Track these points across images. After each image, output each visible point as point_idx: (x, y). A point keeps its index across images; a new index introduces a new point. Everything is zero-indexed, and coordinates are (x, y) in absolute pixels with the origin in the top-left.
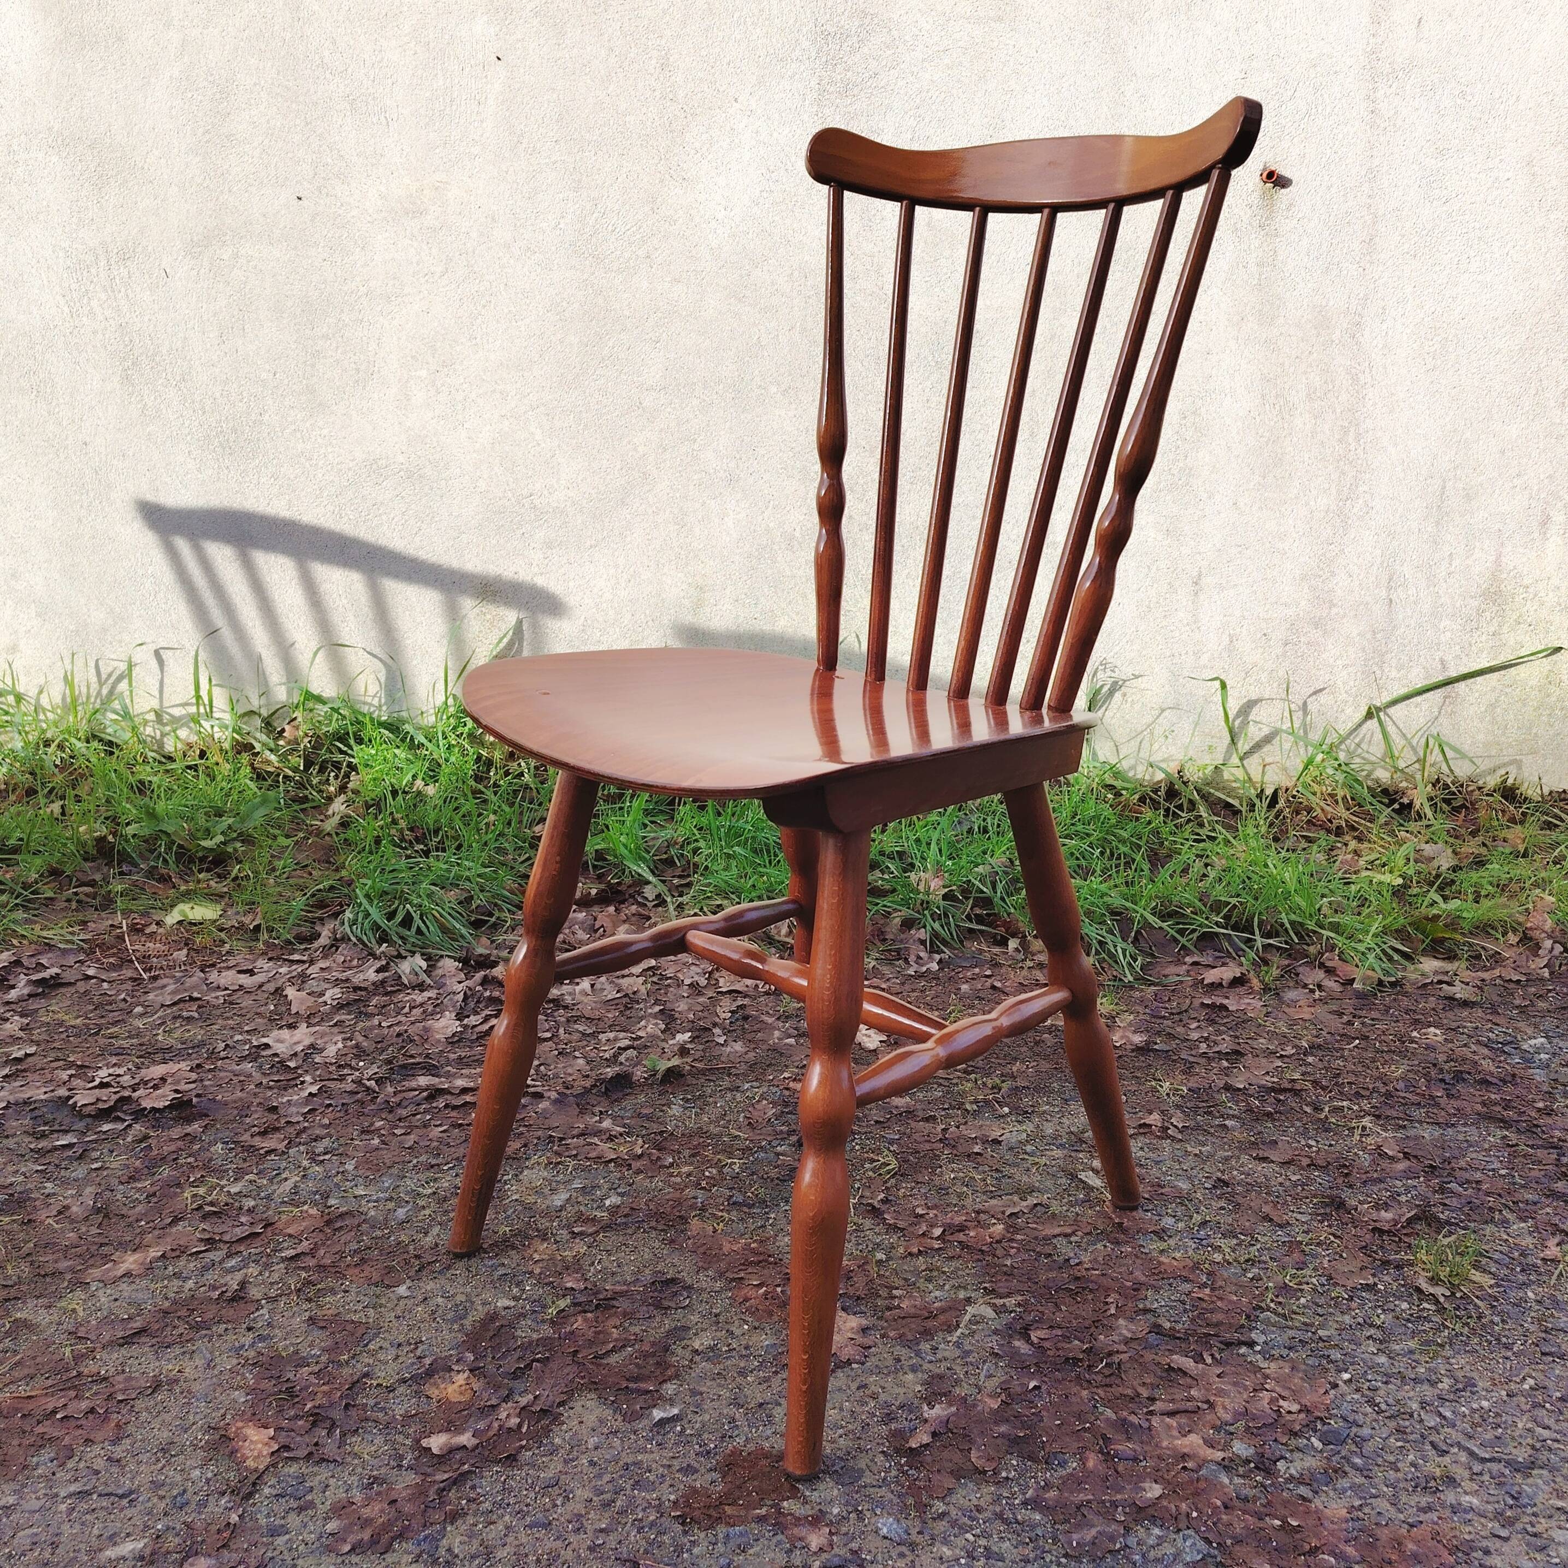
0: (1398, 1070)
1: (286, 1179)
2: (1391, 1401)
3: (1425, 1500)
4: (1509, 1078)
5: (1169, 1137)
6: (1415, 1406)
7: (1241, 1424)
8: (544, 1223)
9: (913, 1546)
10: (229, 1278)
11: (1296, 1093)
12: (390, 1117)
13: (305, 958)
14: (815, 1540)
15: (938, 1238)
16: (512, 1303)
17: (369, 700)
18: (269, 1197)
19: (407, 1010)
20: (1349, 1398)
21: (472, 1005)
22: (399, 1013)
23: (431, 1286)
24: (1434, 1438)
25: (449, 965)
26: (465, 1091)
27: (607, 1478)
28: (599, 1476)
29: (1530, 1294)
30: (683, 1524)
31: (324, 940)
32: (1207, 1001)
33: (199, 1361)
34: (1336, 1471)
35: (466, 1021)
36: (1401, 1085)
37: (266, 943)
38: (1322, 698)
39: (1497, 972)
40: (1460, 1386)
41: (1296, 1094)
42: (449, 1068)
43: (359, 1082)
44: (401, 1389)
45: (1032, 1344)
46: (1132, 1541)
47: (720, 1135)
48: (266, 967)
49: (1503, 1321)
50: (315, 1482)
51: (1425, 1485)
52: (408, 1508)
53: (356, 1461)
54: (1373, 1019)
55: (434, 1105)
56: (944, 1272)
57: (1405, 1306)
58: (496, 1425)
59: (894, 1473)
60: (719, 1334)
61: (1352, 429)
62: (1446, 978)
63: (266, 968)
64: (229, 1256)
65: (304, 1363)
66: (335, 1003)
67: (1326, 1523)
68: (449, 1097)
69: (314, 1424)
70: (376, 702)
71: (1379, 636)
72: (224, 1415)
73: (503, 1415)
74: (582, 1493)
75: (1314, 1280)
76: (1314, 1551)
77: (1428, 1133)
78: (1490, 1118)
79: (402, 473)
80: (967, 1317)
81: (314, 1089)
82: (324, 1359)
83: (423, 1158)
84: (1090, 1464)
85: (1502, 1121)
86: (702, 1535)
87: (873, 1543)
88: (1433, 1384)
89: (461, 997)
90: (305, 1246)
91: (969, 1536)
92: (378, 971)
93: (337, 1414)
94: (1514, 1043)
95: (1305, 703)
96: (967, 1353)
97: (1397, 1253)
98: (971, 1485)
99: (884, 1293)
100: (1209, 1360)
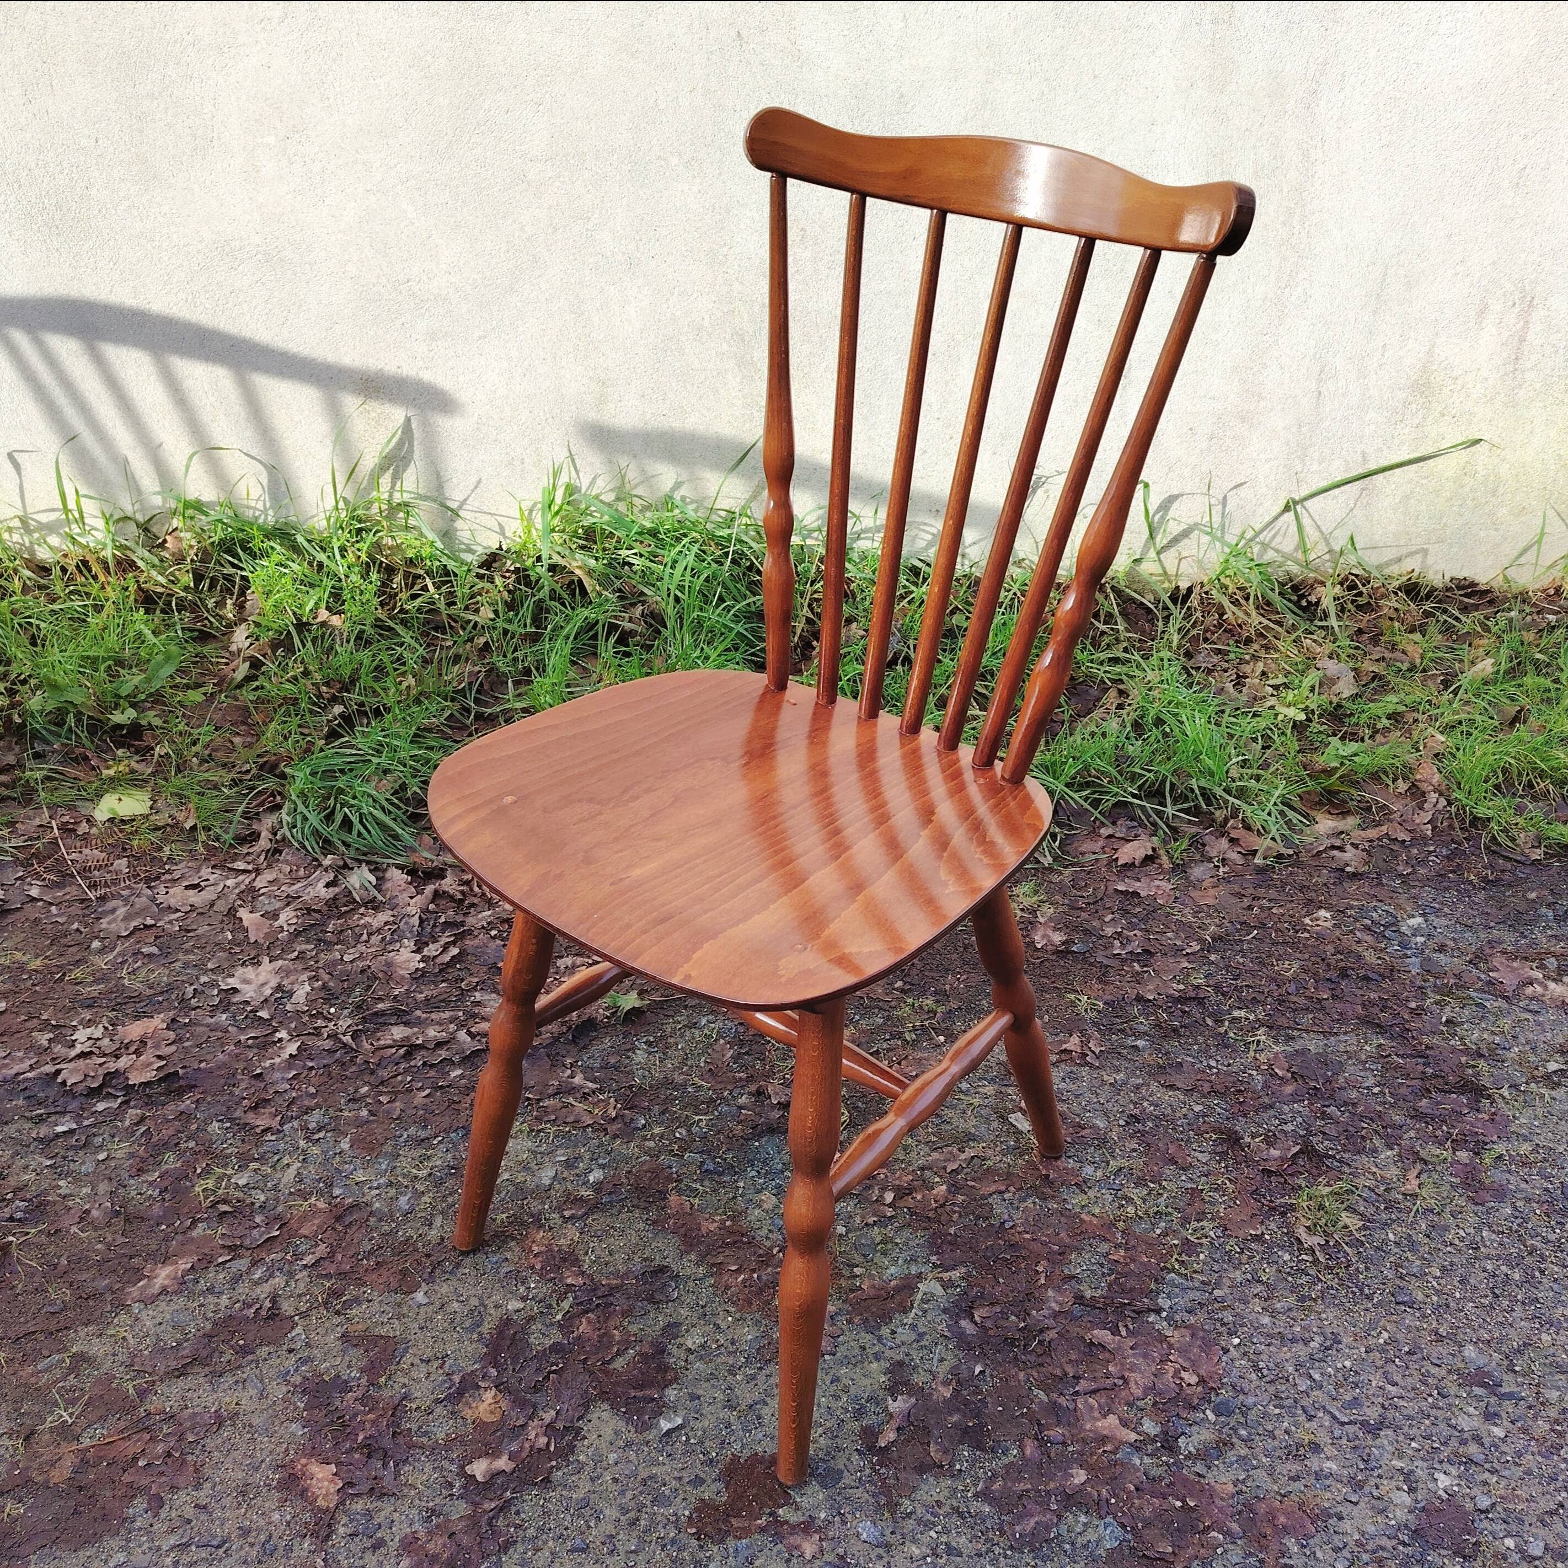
0: (1290, 968)
1: (288, 1165)
2: (1271, 1365)
3: (1295, 1467)
4: (1387, 973)
5: (1087, 1064)
6: (1291, 1369)
7: (1149, 1400)
8: (535, 1206)
9: (888, 1546)
10: (258, 1291)
11: (1200, 1001)
12: (372, 1079)
13: (250, 867)
14: (809, 1549)
15: (890, 1206)
16: (521, 1305)
17: (253, 504)
18: (275, 1188)
19: (365, 937)
20: (1237, 1364)
21: (428, 929)
22: (358, 942)
23: (445, 1289)
24: (1306, 1402)
25: (397, 877)
26: (440, 1045)
27: (629, 1494)
28: (622, 1493)
29: (1391, 1236)
30: (699, 1539)
31: (264, 843)
32: (1121, 887)
33: (253, 1392)
34: (1225, 1444)
35: (426, 952)
36: (1292, 988)
37: (205, 845)
38: (1242, 491)
39: (1384, 829)
40: (1328, 1343)
41: (1199, 1003)
42: (418, 1013)
43: (333, 1036)
44: (439, 1410)
45: (976, 1323)
46: (1063, 1529)
47: (684, 1086)
48: (212, 877)
49: (1367, 1268)
50: (379, 1518)
51: (1295, 1452)
52: (465, 1540)
53: (413, 1493)
54: (1270, 900)
55: (412, 1063)
56: (897, 1244)
57: (1287, 1257)
58: (527, 1445)
59: (868, 1471)
60: (707, 1328)
61: (1298, 211)
62: (1338, 843)
63: (212, 881)
64: (254, 1263)
65: (346, 1387)
66: (292, 929)
67: (1217, 1501)
68: (423, 1052)
69: (369, 1456)
70: (260, 506)
71: (1304, 429)
72: (287, 1450)
73: (532, 1436)
74: (611, 1513)
75: (1212, 1233)
76: (1207, 1529)
77: (1314, 1044)
78: (1367, 1021)
79: (259, 256)
80: (919, 1296)
81: (292, 1048)
82: (364, 1381)
83: (412, 1131)
84: (1028, 1452)
85: (1378, 1026)
86: (715, 1549)
87: (855, 1547)
88: (1306, 1342)
89: (415, 921)
90: (322, 1249)
91: (933, 1534)
92: (328, 885)
93: (387, 1442)
94: (1394, 924)
95: (1225, 498)
96: (921, 1335)
97: (1283, 1196)
98: (931, 1479)
99: (846, 1273)
100: (1124, 1333)
